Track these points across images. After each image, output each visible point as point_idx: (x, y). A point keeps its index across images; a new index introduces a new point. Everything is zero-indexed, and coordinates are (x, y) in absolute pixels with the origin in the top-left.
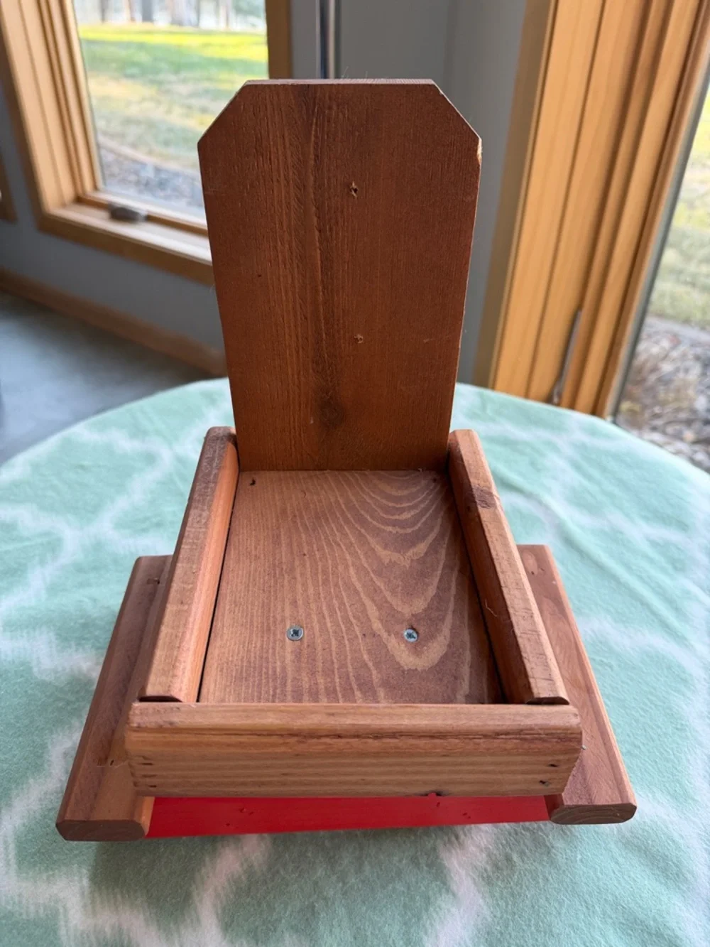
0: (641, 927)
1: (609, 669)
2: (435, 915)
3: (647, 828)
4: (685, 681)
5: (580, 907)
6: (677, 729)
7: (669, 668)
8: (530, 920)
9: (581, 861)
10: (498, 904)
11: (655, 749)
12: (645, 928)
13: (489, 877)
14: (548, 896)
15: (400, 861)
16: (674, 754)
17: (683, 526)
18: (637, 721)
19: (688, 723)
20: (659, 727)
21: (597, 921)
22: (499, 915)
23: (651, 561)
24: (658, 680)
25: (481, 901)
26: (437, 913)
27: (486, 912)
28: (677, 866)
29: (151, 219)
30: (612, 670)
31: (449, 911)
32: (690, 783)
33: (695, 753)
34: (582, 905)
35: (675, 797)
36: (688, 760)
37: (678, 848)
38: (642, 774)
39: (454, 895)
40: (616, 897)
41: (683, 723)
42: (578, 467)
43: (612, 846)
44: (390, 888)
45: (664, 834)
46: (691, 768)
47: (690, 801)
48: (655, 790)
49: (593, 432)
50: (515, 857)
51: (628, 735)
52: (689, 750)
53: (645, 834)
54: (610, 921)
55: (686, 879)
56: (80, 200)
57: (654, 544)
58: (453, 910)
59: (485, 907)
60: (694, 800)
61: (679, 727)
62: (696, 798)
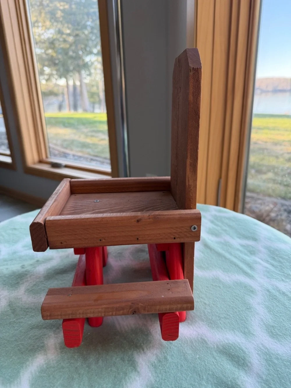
0: (224, 385)
1: (219, 288)
2: (128, 380)
3: (230, 345)
4: (252, 292)
5: (196, 377)
6: (247, 308)
7: (245, 287)
8: (172, 382)
9: (199, 358)
10: (158, 376)
11: (237, 316)
12: (226, 385)
13: (155, 365)
14: (182, 373)
15: (116, 359)
16: (245, 318)
17: (255, 239)
18: (229, 306)
19: (252, 306)
20: (239, 308)
21: (204, 383)
22: (158, 380)
23: (241, 251)
24: (240, 291)
25: (150, 375)
26: (129, 379)
27: (152, 379)
28: (243, 360)
29: (67, 166)
30: (220, 288)
31: (135, 378)
32: (252, 328)
33: (255, 317)
34: (197, 376)
35: (244, 333)
36: (251, 320)
37: (244, 353)
38: (230, 325)
39: (138, 372)
40: (214, 373)
41: (250, 306)
42: (212, 222)
43: (214, 353)
44: (110, 369)
45: (238, 347)
46: (252, 322)
47: (251, 335)
48: (235, 331)
49: (220, 211)
50: (168, 357)
51: (225, 311)
52: (252, 316)
53: (230, 348)
54: (209, 382)
55: (247, 365)
56: (41, 162)
57: (242, 246)
58: (137, 378)
59: (152, 377)
60: (253, 334)
61: (248, 307)
62: (254, 334)
